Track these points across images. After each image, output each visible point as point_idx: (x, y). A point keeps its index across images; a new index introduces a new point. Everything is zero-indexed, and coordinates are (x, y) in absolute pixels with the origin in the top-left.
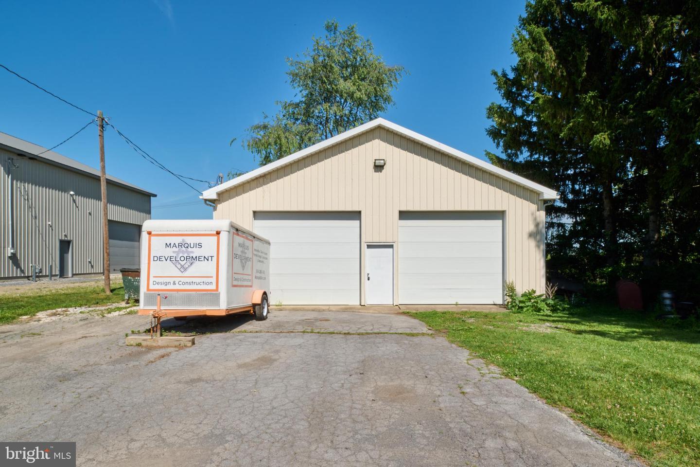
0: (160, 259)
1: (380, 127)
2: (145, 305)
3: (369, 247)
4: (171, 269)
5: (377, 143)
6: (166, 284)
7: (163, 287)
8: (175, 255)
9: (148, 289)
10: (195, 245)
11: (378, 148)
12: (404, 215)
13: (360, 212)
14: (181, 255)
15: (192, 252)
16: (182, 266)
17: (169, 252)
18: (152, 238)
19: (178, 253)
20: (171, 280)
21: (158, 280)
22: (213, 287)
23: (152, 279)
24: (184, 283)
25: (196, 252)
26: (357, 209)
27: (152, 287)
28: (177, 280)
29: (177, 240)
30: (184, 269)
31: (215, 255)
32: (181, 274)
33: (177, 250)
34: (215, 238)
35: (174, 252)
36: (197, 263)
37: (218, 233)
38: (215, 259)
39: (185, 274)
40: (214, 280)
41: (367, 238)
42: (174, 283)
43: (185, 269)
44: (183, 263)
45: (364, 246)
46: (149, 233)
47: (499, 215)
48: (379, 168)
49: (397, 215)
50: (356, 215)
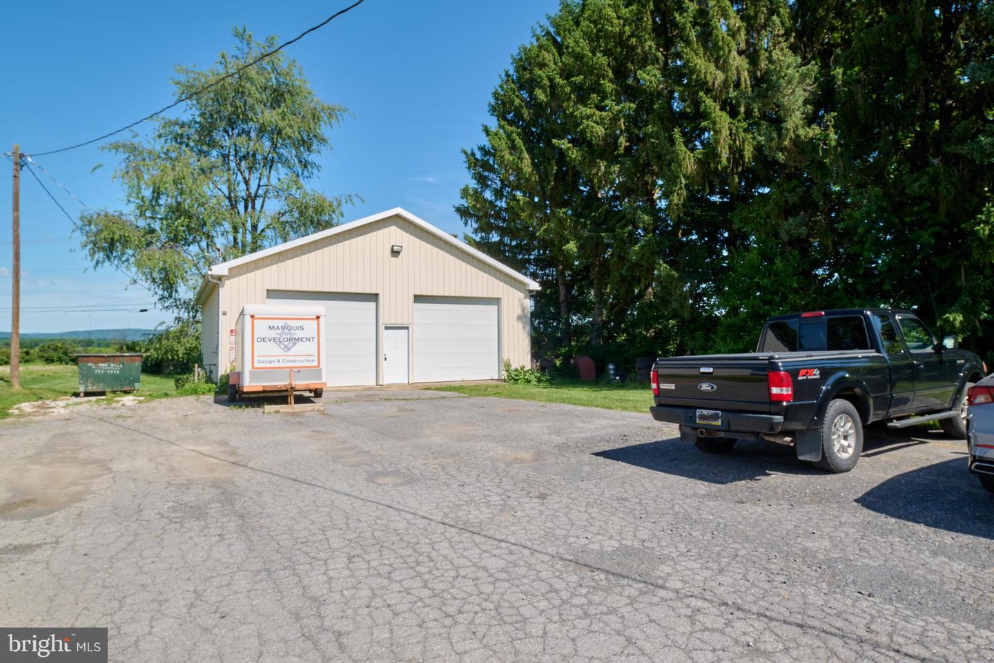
0: (263, 340)
1: (398, 216)
2: (250, 382)
3: (387, 328)
4: (275, 349)
5: (393, 228)
6: (271, 362)
7: (268, 365)
8: (278, 336)
9: (253, 367)
10: (298, 328)
11: (394, 235)
12: (419, 299)
13: (377, 295)
14: (284, 336)
15: (294, 334)
16: (286, 346)
17: (273, 334)
18: (255, 321)
19: (281, 334)
20: (276, 359)
21: (262, 359)
22: (316, 364)
23: (256, 359)
24: (288, 361)
25: (299, 334)
26: (375, 292)
27: (256, 365)
28: (281, 359)
29: (281, 323)
30: (287, 348)
31: (316, 336)
32: (284, 353)
33: (280, 332)
34: (316, 322)
35: (277, 334)
36: (299, 344)
37: (318, 318)
38: (316, 340)
39: (288, 353)
40: (316, 358)
41: (385, 319)
42: (279, 361)
43: (289, 349)
44: (286, 344)
45: (382, 327)
46: (252, 317)
47: (495, 301)
48: (395, 253)
49: (412, 299)
50: (374, 297)
